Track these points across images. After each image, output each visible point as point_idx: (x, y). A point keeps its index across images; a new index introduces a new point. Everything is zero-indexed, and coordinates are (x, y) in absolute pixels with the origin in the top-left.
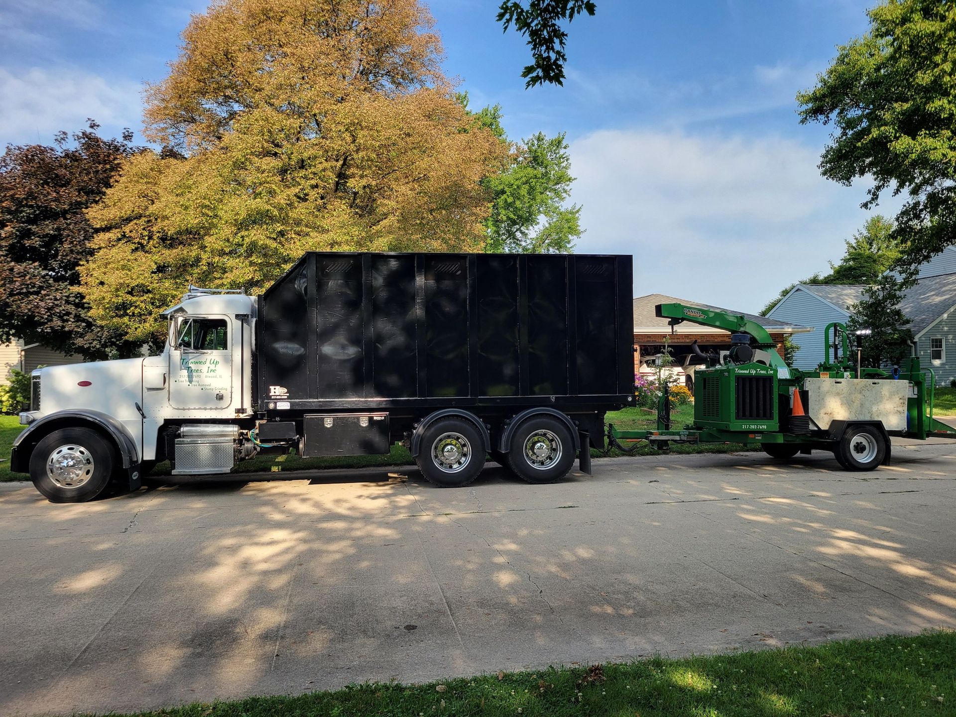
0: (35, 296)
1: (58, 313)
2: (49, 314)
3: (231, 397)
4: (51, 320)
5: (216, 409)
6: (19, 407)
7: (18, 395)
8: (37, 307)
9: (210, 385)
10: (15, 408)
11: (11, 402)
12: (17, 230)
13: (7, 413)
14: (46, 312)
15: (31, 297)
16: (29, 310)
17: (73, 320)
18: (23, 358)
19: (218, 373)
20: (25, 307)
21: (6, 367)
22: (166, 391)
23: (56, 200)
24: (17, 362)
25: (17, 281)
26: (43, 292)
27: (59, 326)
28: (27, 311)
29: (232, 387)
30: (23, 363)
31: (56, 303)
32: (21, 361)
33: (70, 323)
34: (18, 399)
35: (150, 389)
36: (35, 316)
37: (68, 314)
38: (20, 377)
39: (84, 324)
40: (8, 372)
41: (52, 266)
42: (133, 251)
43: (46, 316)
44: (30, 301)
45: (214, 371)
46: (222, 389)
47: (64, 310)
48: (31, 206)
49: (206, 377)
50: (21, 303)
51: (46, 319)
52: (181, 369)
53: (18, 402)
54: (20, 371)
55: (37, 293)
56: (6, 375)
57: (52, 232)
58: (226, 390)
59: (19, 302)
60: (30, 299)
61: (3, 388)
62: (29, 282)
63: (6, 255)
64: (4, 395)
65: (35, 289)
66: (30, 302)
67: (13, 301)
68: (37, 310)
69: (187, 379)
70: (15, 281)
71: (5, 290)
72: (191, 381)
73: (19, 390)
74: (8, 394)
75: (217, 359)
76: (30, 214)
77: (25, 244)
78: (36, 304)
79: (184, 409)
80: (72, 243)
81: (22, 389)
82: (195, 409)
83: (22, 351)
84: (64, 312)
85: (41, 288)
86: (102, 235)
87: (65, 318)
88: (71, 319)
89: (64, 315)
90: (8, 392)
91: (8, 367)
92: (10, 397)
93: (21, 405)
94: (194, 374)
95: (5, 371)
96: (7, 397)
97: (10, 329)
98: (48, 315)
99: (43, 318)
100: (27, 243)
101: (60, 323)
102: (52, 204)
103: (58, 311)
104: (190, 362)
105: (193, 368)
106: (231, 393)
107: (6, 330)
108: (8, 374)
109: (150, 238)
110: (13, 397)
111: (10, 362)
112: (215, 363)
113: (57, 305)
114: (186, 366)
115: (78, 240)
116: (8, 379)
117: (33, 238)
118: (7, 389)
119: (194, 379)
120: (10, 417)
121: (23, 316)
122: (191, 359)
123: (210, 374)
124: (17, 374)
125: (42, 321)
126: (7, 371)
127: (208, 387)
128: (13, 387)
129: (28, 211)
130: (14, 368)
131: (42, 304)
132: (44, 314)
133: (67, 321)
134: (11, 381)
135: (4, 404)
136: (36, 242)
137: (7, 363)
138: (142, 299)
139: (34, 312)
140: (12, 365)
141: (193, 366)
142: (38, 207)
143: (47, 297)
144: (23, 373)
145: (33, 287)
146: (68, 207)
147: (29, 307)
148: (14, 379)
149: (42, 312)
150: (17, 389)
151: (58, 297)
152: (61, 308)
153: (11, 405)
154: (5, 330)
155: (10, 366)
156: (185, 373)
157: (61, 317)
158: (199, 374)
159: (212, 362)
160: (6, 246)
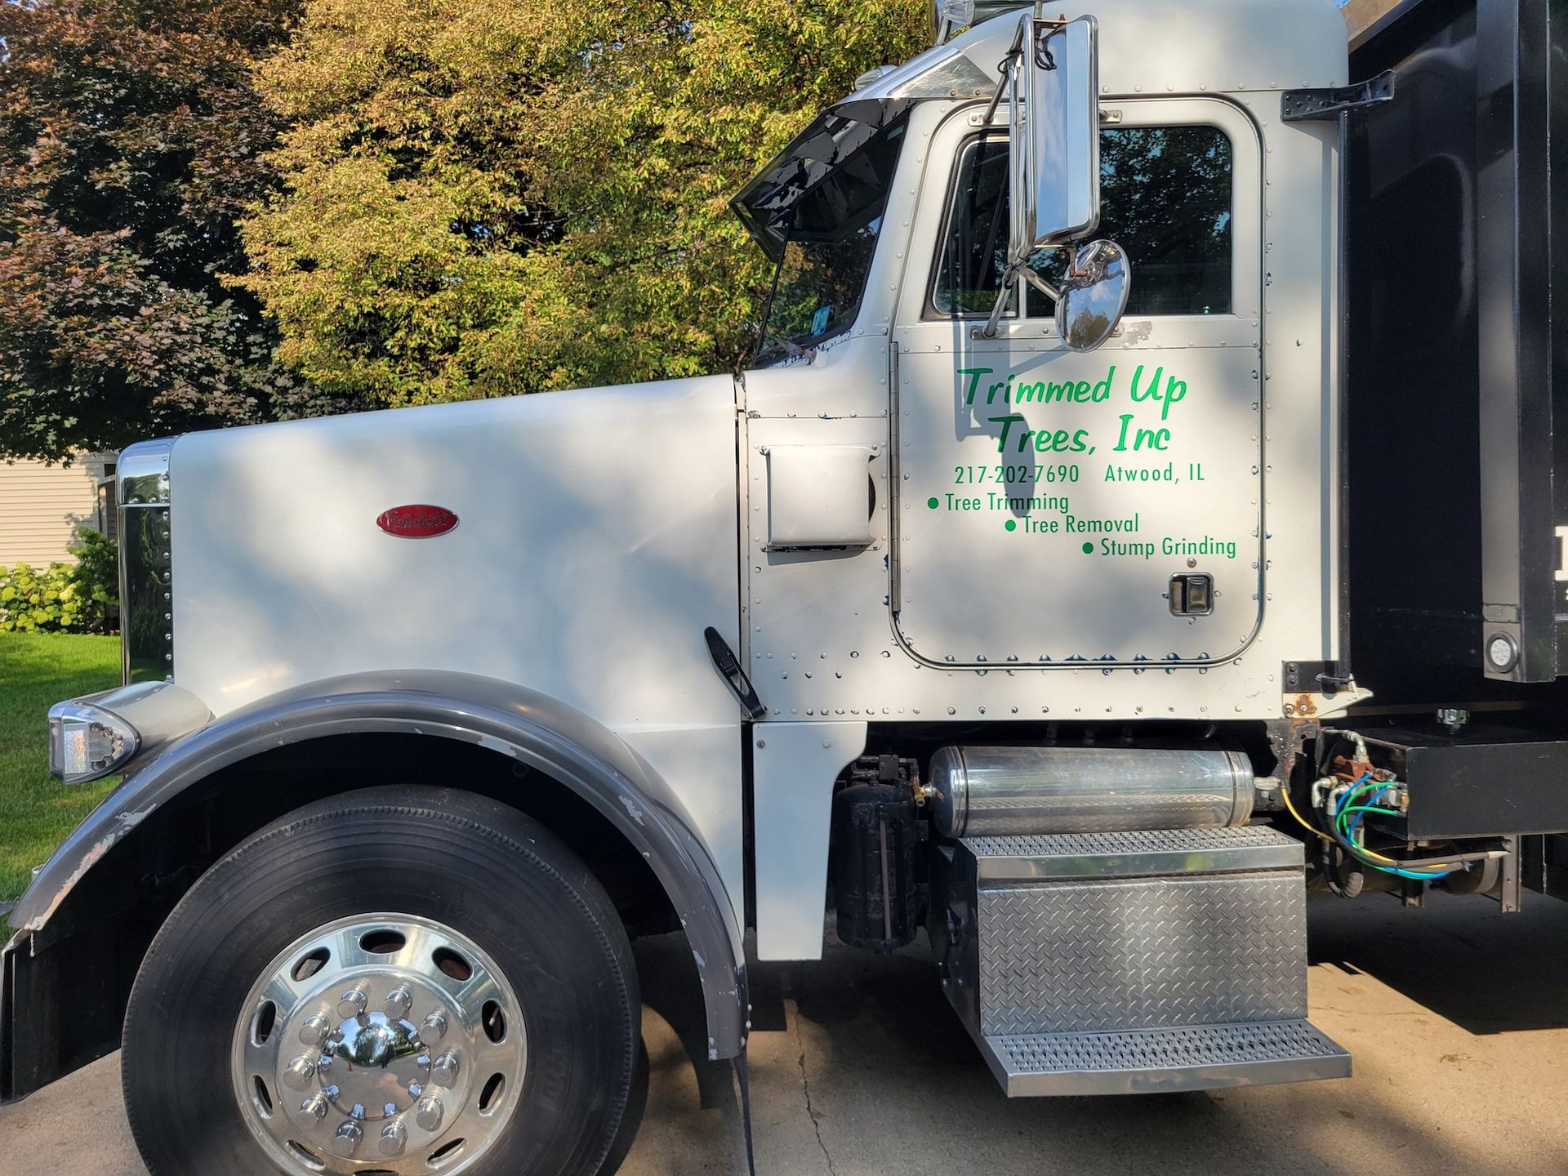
0: (124, 320)
1: (185, 365)
2: (162, 366)
3: (1261, 597)
4: (169, 385)
5: (1173, 662)
6: (99, 614)
7: (95, 588)
8: (131, 346)
9: (1131, 525)
10: (90, 617)
11: (79, 604)
12: (72, 145)
13: (72, 629)
14: (156, 362)
15: (114, 322)
16: (111, 353)
17: (225, 388)
18: (103, 504)
19: (1181, 450)
20: (98, 348)
21: (68, 523)
22: (874, 559)
23: (170, 58)
24: (90, 512)
25: (76, 274)
26: (144, 311)
27: (190, 400)
28: (103, 357)
29: (1263, 536)
30: (104, 514)
31: (179, 339)
32: (100, 512)
33: (217, 394)
34: (96, 596)
35: (782, 551)
36: (126, 374)
37: (210, 371)
38: (98, 546)
39: (252, 400)
40: (73, 535)
41: (166, 245)
42: (393, 177)
43: (157, 374)
44: (111, 330)
45: (1154, 441)
46: (1206, 547)
47: (199, 360)
48: (104, 74)
49: (1110, 476)
50: (88, 335)
51: (157, 379)
52: (963, 431)
53: (95, 602)
54: (97, 531)
55: (131, 312)
56: (69, 542)
57: (162, 147)
58: (1231, 550)
59: (82, 332)
60: (111, 325)
61: (62, 570)
62: (106, 280)
63: (46, 211)
64: (65, 587)
65: (124, 301)
66: (110, 335)
67: (66, 330)
68: (131, 355)
69: (1000, 490)
70: (71, 275)
71: (43, 298)
72: (1020, 503)
73: (96, 576)
74: (73, 586)
75: (1176, 366)
76: (102, 97)
77: (93, 185)
78: (127, 338)
79: (982, 666)
80: (217, 162)
81: (102, 573)
82: (1046, 664)
83: (100, 487)
84: (200, 365)
85: (138, 298)
86: (300, 133)
87: (205, 380)
88: (219, 386)
89: (202, 372)
90: (72, 581)
91: (73, 525)
92: (76, 591)
93: (103, 610)
94: (1040, 458)
95: (66, 533)
96: (71, 592)
97: (65, 417)
98: (160, 370)
99: (147, 377)
100: (100, 180)
101: (193, 393)
102: (159, 66)
103: (185, 360)
104: (1014, 385)
105: (1035, 423)
106: (1262, 566)
107: (55, 417)
108: (72, 539)
109: (437, 137)
110: (85, 592)
111: (77, 513)
112: (1162, 390)
113: (182, 346)
114: (996, 410)
115: (233, 154)
116: (71, 551)
117: (113, 166)
118: (70, 574)
119: (1042, 488)
120: (80, 637)
121: (97, 372)
122: (1023, 368)
123: (1131, 460)
124: (92, 538)
125: (146, 384)
126: (70, 532)
127: (1122, 537)
128: (83, 567)
129: (98, 87)
130: (86, 525)
131: (144, 339)
132: (150, 367)
133: (209, 388)
134: (78, 555)
135: (65, 607)
136: (120, 174)
137: (70, 515)
138: (426, 303)
139: (124, 361)
140: (81, 519)
141: (1035, 414)
142: (124, 77)
143: (156, 325)
144: (104, 536)
145: (119, 295)
146: (202, 78)
147: (110, 346)
148: (85, 548)
149: (145, 362)
150: (93, 572)
151: (184, 326)
152: (193, 356)
153: (81, 610)
154: (51, 419)
155: (77, 521)
156: (987, 452)
157: (193, 379)
158: (1070, 458)
159: (1142, 389)
160: (42, 186)
